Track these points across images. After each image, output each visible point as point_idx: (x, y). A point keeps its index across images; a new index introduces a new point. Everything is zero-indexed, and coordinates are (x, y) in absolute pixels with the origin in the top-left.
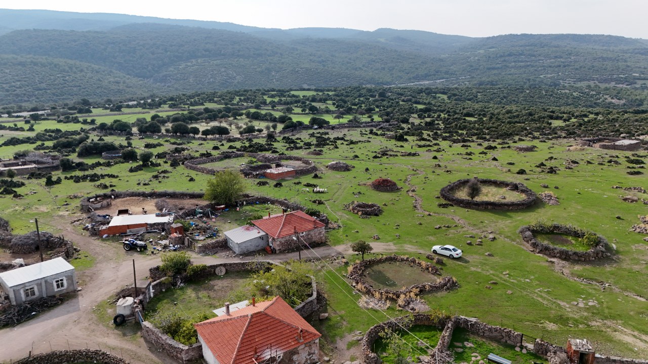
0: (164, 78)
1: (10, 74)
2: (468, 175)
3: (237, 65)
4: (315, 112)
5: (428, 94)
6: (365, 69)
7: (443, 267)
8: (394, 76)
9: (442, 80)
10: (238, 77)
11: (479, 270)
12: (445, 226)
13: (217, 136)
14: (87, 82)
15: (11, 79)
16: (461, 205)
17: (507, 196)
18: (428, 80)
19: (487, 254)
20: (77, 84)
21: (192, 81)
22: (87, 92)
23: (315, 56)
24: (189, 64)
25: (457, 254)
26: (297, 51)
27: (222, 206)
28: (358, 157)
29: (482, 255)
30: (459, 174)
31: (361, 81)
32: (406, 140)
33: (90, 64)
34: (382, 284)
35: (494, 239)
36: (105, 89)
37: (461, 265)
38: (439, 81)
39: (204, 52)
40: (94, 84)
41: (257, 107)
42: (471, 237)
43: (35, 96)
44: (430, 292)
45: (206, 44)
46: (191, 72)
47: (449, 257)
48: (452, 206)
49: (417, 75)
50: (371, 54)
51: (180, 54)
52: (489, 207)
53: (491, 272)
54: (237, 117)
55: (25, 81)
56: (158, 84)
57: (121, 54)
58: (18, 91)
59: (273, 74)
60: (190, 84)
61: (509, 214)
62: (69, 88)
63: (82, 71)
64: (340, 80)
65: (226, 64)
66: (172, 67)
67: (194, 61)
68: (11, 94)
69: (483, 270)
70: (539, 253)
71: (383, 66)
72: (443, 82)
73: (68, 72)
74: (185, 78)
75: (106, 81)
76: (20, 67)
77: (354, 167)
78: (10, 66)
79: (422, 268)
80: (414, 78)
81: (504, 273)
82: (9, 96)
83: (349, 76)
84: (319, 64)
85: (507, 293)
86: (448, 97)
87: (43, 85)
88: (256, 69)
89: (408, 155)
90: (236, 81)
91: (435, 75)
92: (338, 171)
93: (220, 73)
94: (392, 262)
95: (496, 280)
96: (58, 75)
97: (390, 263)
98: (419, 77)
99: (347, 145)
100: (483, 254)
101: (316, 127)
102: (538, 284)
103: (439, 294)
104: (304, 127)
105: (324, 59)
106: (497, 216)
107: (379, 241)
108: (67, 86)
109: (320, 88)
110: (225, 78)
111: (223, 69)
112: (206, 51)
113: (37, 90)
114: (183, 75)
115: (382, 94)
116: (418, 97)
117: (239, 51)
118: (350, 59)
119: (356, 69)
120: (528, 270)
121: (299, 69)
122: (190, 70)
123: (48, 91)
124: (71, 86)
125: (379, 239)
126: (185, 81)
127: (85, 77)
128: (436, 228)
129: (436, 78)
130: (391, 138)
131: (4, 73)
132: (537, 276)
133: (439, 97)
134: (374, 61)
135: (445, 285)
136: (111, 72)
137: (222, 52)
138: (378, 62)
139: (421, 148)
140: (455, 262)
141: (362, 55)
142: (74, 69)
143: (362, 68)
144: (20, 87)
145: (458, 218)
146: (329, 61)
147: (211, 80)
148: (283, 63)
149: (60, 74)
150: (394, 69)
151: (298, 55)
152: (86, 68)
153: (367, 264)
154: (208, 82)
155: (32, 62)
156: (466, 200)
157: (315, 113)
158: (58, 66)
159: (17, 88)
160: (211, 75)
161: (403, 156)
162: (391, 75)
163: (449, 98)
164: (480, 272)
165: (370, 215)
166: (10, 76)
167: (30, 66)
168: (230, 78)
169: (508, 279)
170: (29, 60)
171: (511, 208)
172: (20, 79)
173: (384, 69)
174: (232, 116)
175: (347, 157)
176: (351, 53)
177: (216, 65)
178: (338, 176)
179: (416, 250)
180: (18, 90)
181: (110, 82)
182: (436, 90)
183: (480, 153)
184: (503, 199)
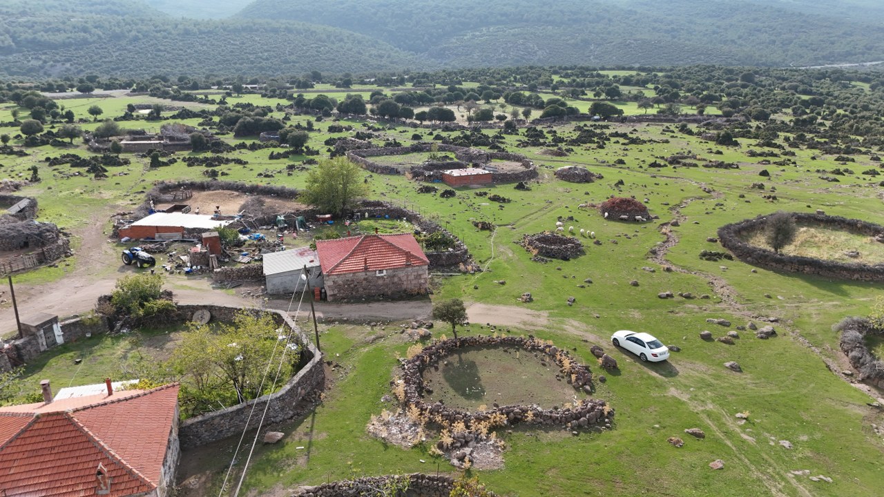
0: (442, 52)
1: (259, 43)
2: (809, 207)
3: (541, 35)
4: (616, 98)
5: (834, 81)
6: (740, 42)
7: (609, 377)
8: (790, 53)
9: (877, 63)
10: (540, 53)
11: (685, 398)
12: (681, 295)
13: (438, 122)
14: (344, 55)
15: (259, 49)
16: (749, 259)
17: (864, 253)
18: (850, 62)
19: (728, 364)
20: (332, 57)
21: (477, 57)
22: (341, 67)
23: (662, 23)
24: (478, 33)
25: (655, 355)
26: (636, 15)
27: (328, 216)
28: (624, 163)
29: (718, 364)
30: (794, 203)
31: (729, 60)
32: (736, 144)
33: (351, 32)
34: (456, 390)
35: (773, 334)
36: (363, 64)
37: (654, 378)
38: (868, 64)
39: (499, 17)
40: (351, 57)
41: (532, 88)
42: (720, 323)
43: (281, 70)
44: (534, 426)
45: (505, 5)
46: (478, 44)
47: (639, 357)
48: (730, 258)
49: (830, 53)
50: (755, 20)
51: (467, 20)
52: (807, 269)
53: (710, 407)
54: (491, 100)
55: (274, 51)
56: (433, 60)
57: (394, 20)
58: (264, 64)
59: (592, 48)
60: (474, 61)
61: (845, 287)
62: (322, 61)
63: (341, 40)
64: (693, 58)
65: (526, 34)
66: (455, 37)
67: (484, 29)
68: (255, 67)
69: (694, 398)
70: (863, 381)
71: (773, 38)
72: (877, 65)
73: (324, 42)
74: (469, 52)
75: (367, 54)
76: (272, 34)
77: (601, 177)
78: (262, 32)
79: (561, 371)
80: (824, 57)
81: (738, 415)
82: (253, 70)
83: (710, 52)
84: (666, 35)
85: (711, 464)
86: (871, 87)
87: (293, 58)
88: (567, 40)
89: (717, 167)
90: (537, 58)
91: (863, 54)
92: (569, 181)
93: (516, 47)
94: (512, 350)
95: (707, 428)
96: (312, 45)
97: (506, 351)
98: (833, 56)
99: (623, 144)
100: (720, 364)
101: (596, 117)
102: (807, 458)
103: (551, 436)
104: (577, 117)
105: (675, 27)
106: (814, 288)
107: (528, 304)
108: (319, 58)
109: (647, 67)
110: (522, 53)
111: (521, 41)
112: (502, 15)
113: (285, 63)
114: (466, 48)
115: (748, 78)
116: (814, 84)
117: (548, 15)
118: (719, 27)
119: (725, 42)
120: (805, 416)
121: (632, 41)
122: (478, 41)
123: (297, 65)
124: (324, 59)
125: (531, 300)
126: (469, 57)
127: (343, 49)
128: (660, 297)
129: (864, 59)
130: (711, 139)
131: (253, 40)
132: (818, 436)
133: (854, 86)
134: (759, 31)
135: (577, 416)
136: (377, 42)
137: (525, 17)
138: (766, 32)
139: (754, 158)
140: (645, 369)
141: (741, 21)
142: (332, 38)
143: (736, 40)
144: (267, 59)
145: (724, 282)
146: (683, 29)
147: (503, 55)
148: (609, 33)
149: (315, 43)
150: (791, 42)
151: (636, 21)
152: (348, 37)
153: (456, 346)
154: (497, 59)
155: (286, 28)
156: (760, 250)
157: (615, 100)
158: (314, 34)
159: (264, 60)
160: (503, 48)
161: (706, 166)
162: (784, 52)
163: (873, 88)
164: (683, 403)
165: (554, 256)
166: (259, 45)
167: (283, 33)
168: (529, 53)
169: (738, 430)
170: (284, 26)
171: (856, 276)
172: (269, 49)
173: (774, 42)
174: (483, 99)
175: (604, 162)
176: (724, 19)
177: (513, 35)
178: (560, 189)
179: (581, 333)
180: (264, 62)
181: (370, 56)
182: (854, 74)
183: (863, 173)
184: (851, 256)
